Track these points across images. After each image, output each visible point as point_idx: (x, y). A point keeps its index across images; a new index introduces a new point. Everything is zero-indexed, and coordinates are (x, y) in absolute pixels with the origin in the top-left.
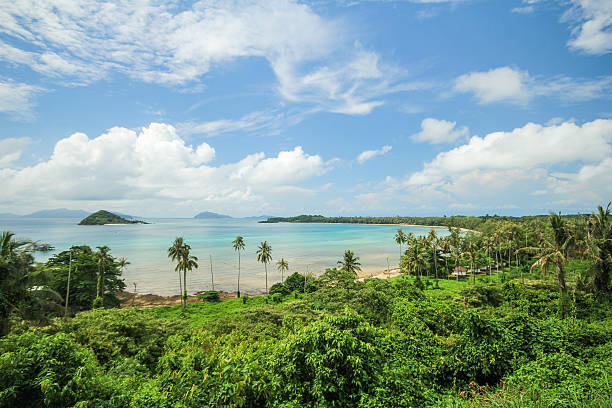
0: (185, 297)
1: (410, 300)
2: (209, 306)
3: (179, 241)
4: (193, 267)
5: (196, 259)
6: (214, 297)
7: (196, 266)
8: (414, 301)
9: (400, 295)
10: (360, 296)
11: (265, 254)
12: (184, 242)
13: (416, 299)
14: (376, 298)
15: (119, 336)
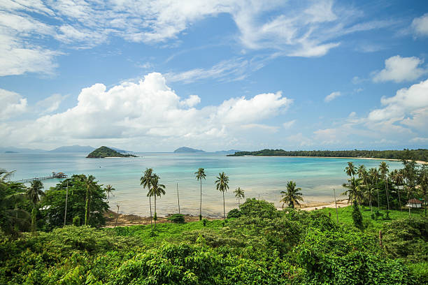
0: (156, 218)
1: (323, 230)
2: (175, 227)
3: (150, 171)
4: (162, 194)
5: (164, 187)
6: (179, 219)
7: (164, 193)
8: (327, 231)
9: (314, 225)
10: (272, 225)
11: (223, 183)
12: (153, 173)
13: (329, 230)
14: (289, 227)
15: (72, 248)
